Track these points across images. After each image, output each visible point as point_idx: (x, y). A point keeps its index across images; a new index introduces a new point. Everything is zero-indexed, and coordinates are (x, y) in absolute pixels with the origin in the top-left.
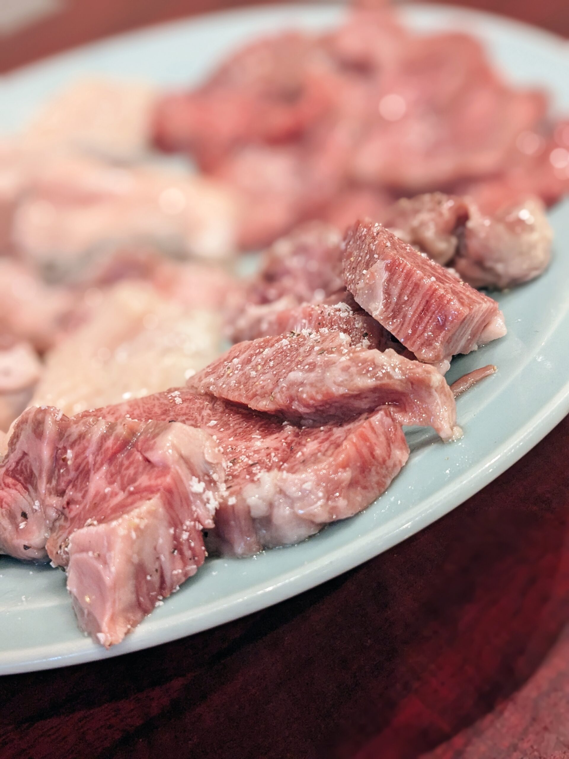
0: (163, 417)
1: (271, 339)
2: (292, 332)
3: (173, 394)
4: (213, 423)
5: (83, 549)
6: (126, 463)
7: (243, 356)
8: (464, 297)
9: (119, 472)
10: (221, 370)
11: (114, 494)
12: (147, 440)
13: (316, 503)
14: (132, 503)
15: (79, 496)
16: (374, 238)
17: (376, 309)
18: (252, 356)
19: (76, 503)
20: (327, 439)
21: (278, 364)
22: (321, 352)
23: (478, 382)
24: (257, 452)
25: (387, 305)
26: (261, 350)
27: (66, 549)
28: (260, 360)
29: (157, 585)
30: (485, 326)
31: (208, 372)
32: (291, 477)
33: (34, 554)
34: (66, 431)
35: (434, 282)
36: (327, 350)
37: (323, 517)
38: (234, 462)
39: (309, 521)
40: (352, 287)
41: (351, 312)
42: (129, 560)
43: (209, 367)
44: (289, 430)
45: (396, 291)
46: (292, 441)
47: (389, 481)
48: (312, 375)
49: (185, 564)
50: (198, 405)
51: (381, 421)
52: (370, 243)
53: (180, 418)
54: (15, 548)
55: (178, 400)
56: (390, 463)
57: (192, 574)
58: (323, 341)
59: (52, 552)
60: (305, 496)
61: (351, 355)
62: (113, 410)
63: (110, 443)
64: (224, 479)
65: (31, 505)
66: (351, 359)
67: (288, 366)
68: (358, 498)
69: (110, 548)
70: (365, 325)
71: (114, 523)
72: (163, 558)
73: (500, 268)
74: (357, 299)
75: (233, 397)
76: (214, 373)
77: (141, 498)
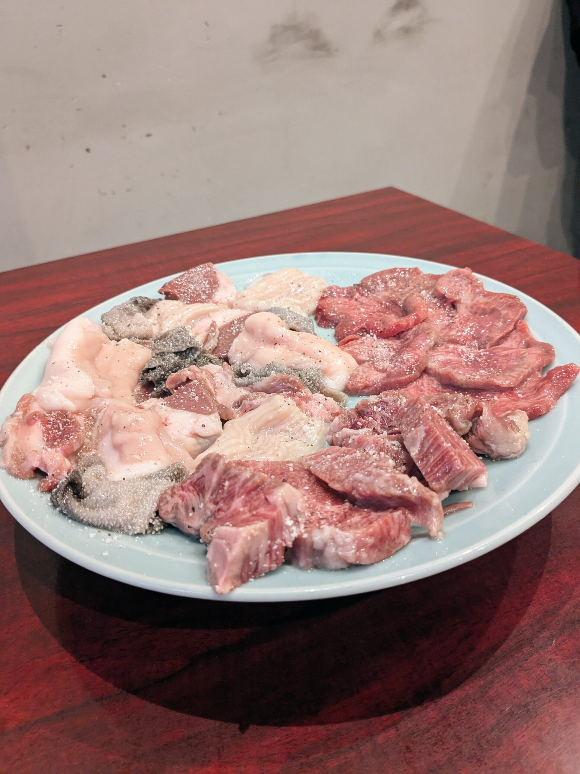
0: (281, 476)
1: (351, 450)
2: (365, 450)
3: (289, 465)
4: (307, 488)
5: (221, 537)
6: (255, 497)
7: (333, 455)
8: (465, 459)
9: (250, 501)
10: (319, 459)
11: (244, 513)
12: (269, 488)
13: (350, 551)
14: (252, 521)
15: (225, 508)
16: (423, 411)
17: (414, 452)
18: (338, 456)
19: (222, 511)
20: (366, 517)
21: (351, 466)
22: (377, 467)
23: (461, 510)
24: (326, 512)
25: (420, 451)
26: (344, 455)
27: (212, 535)
28: (342, 460)
29: (253, 569)
30: (475, 478)
31: (311, 457)
32: (341, 532)
33: (192, 532)
34: (228, 470)
35: (450, 447)
36: (380, 466)
37: (352, 560)
38: (312, 514)
39: (343, 560)
40: (405, 435)
41: (400, 448)
42: (243, 552)
43: (313, 454)
44: (347, 505)
45: (427, 445)
46: (347, 512)
47: (394, 551)
48: (368, 479)
49: (271, 562)
50: (301, 475)
51: (399, 516)
52: (420, 414)
53: (290, 480)
54: (183, 525)
55: (291, 469)
56: (398, 541)
57: (273, 569)
58: (380, 461)
59: (202, 534)
60: (344, 545)
61: (392, 474)
62: (254, 464)
63: (249, 484)
64: (304, 522)
65: (198, 505)
66: (392, 476)
67: (357, 469)
68: (374, 555)
69: (235, 541)
70: (406, 458)
71: (241, 529)
72: (261, 556)
73: (493, 446)
74: (405, 443)
75: (322, 476)
76: (315, 459)
77: (258, 520)
